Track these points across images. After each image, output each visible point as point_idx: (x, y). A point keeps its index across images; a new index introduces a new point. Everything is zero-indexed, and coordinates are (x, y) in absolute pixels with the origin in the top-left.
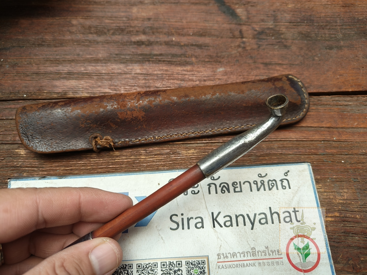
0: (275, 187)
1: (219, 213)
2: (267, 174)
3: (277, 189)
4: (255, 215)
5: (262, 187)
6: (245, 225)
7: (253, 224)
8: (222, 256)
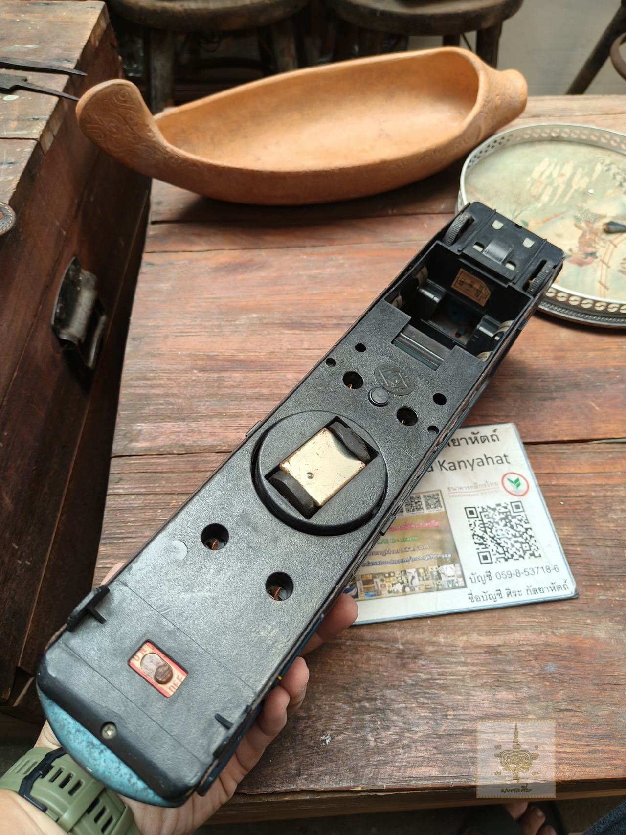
0: (487, 441)
1: (444, 461)
2: (478, 433)
3: (489, 441)
4: (473, 460)
5: (476, 442)
6: (466, 467)
7: (472, 466)
8: (451, 489)
